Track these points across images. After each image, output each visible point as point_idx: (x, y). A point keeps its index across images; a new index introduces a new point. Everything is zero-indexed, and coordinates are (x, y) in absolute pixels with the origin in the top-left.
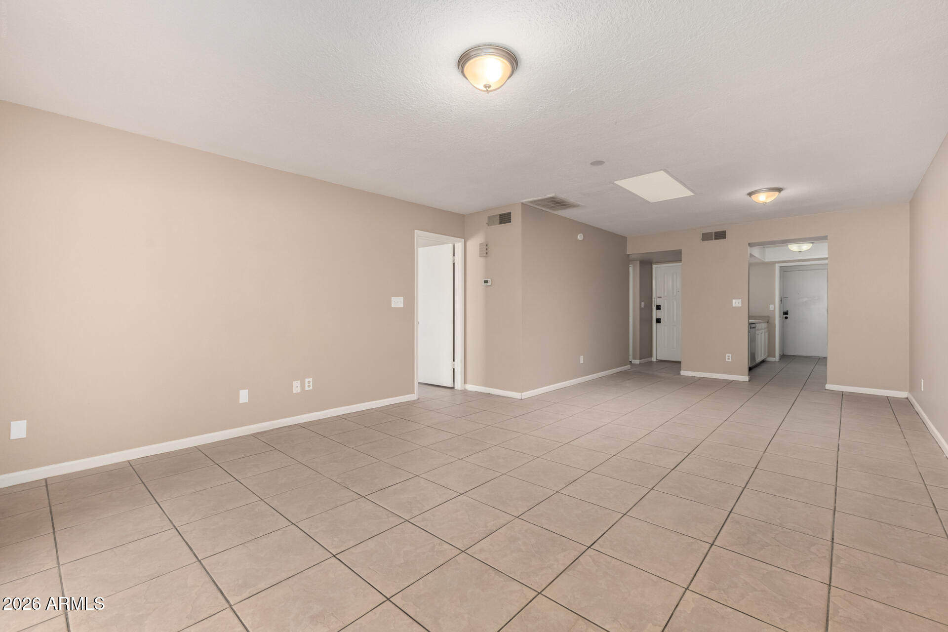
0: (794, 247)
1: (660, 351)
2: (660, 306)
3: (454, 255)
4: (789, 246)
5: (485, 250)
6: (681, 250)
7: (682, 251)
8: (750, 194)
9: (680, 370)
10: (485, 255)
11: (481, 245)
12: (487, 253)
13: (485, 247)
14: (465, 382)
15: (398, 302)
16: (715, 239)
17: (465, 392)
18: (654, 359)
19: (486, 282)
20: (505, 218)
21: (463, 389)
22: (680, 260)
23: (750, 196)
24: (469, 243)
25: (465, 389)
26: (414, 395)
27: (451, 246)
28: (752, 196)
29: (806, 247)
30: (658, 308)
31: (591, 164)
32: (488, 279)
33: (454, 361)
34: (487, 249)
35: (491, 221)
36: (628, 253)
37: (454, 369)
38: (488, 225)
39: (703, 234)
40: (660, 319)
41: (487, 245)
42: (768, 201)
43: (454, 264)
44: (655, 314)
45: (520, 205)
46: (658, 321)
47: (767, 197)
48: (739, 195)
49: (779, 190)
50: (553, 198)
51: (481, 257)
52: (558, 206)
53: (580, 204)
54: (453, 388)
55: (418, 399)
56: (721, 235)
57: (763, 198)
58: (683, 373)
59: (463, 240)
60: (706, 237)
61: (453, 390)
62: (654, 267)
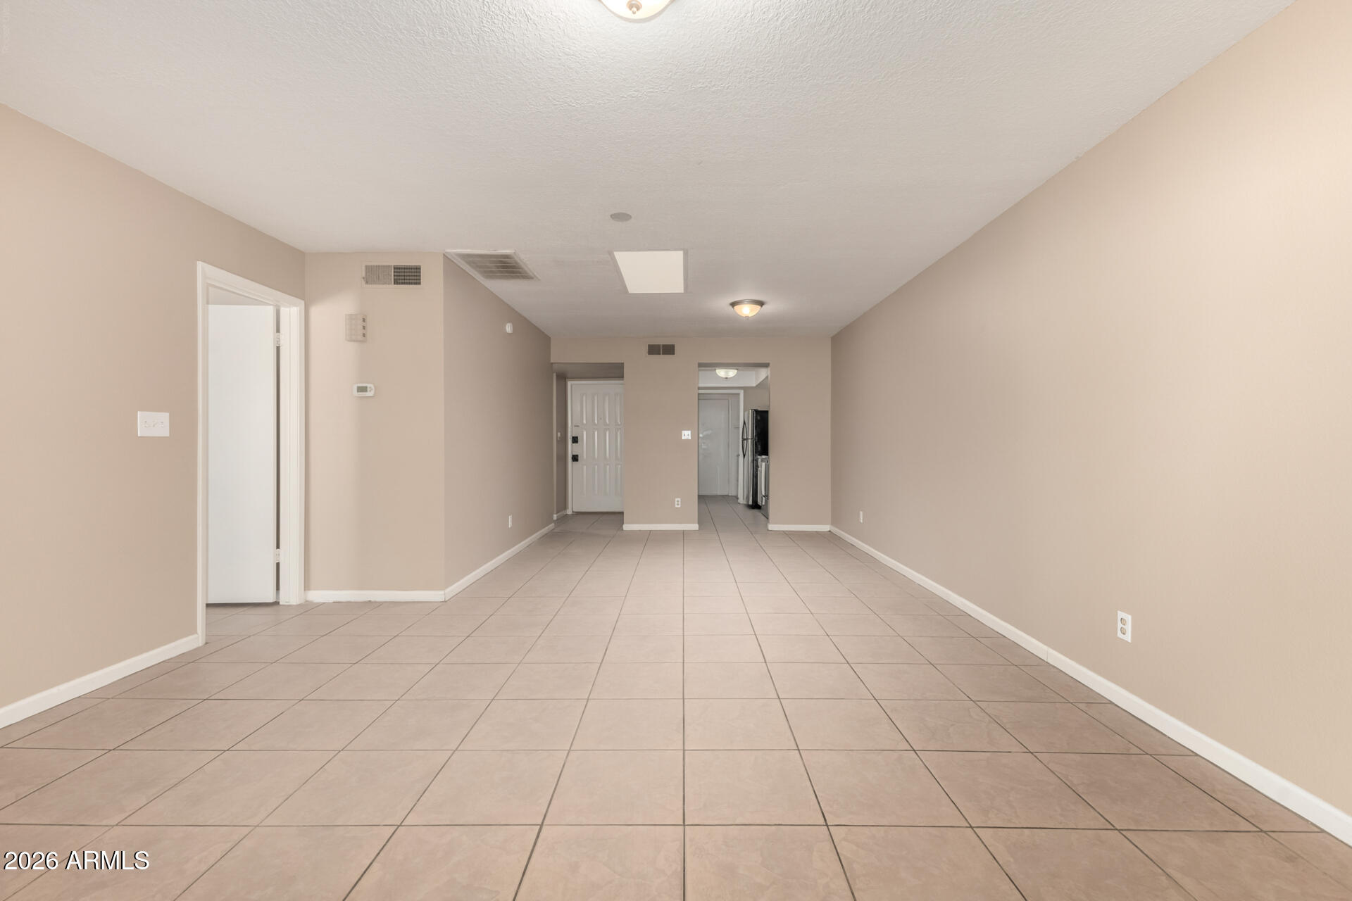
0: (721, 373)
1: (579, 501)
2: (577, 438)
3: (278, 330)
4: (717, 371)
5: (361, 329)
6: (623, 364)
7: (625, 364)
8: (733, 304)
9: (623, 523)
10: (360, 337)
11: (351, 318)
12: (364, 335)
13: (360, 322)
14: (307, 586)
15: (154, 424)
16: (663, 354)
17: (307, 609)
18: (569, 512)
19: (362, 389)
20: (408, 275)
21: (302, 601)
22: (621, 377)
23: (733, 307)
24: (315, 311)
25: (307, 601)
26: (195, 636)
27: (270, 310)
28: (735, 307)
29: (732, 373)
30: (575, 440)
31: (611, 216)
32: (368, 385)
33: (278, 547)
34: (364, 328)
35: (373, 275)
36: (552, 361)
37: (278, 564)
38: (367, 283)
39: (649, 346)
40: (577, 456)
41: (364, 320)
42: (750, 316)
43: (278, 349)
44: (571, 449)
45: (441, 259)
46: (575, 458)
47: (751, 311)
48: (720, 304)
49: (761, 304)
50: (507, 256)
51: (351, 340)
52: (502, 272)
53: (538, 276)
54: (276, 603)
55: (207, 643)
56: (669, 350)
57: (747, 311)
58: (626, 527)
59: (303, 302)
60: (654, 350)
61: (275, 607)
62: (569, 383)
